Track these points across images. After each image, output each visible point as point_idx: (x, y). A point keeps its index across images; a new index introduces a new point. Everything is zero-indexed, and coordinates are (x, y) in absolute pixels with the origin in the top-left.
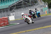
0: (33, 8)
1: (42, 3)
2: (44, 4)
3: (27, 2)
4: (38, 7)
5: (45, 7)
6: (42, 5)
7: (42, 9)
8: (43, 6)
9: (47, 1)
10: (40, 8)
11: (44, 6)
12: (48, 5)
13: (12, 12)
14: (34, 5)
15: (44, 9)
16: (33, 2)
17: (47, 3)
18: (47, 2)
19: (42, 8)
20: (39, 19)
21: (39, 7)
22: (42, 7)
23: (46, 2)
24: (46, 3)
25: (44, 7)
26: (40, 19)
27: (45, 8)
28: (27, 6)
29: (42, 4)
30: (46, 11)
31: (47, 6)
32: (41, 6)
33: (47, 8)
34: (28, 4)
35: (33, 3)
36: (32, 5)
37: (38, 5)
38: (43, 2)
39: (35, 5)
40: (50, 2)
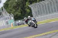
1: (7, 14)
2: (9, 16)
4: (3, 19)
7: (7, 22)
9: (13, 13)
10: (5, 21)
11: (9, 18)
12: (14, 17)
15: (9, 21)
17: (13, 15)
19: (7, 20)
20: (3, 33)
21: (4, 19)
22: (7, 19)
23: (11, 14)
24: (11, 15)
25: (9, 20)
26: (5, 33)
33: (13, 20)
37: (2, 17)
38: (9, 14)
40: (16, 13)
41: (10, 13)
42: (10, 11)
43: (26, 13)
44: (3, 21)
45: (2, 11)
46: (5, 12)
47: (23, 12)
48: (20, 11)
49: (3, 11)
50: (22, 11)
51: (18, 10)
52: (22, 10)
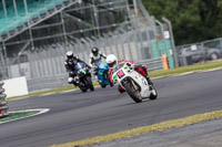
0: (108, 45)
1: (146, 20)
2: (154, 28)
3: (83, 19)
4: (131, 39)
5: (161, 38)
6: (149, 29)
7: (147, 49)
8: (151, 33)
9: (170, 14)
10: (139, 44)
11: (156, 34)
12: (174, 32)
13: (15, 63)
14: (113, 29)
15: (154, 46)
16: (107, 18)
17: (169, 23)
18: (168, 18)
19: (145, 44)
21: (136, 38)
22: (145, 39)
23: (164, 19)
24: (163, 22)
25: (154, 41)
27: (161, 45)
28: (82, 35)
29: (148, 25)
30: (164, 56)
31: (167, 35)
32: (144, 34)
33: (168, 42)
34: (87, 24)
35: (110, 23)
36: (102, 31)
37: (127, 31)
39: (116, 32)
40: (182, 15)
41: (157, 15)
42: (159, 8)
43: (217, 18)
44: (133, 45)
45: (128, 6)
46: (140, 11)
47: (210, 13)
48: (197, 8)
49: (132, 8)
50: (205, 9)
51: (190, 6)
52: (204, 4)
